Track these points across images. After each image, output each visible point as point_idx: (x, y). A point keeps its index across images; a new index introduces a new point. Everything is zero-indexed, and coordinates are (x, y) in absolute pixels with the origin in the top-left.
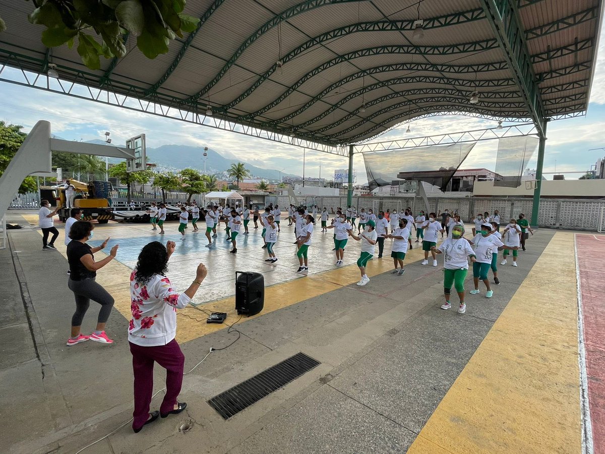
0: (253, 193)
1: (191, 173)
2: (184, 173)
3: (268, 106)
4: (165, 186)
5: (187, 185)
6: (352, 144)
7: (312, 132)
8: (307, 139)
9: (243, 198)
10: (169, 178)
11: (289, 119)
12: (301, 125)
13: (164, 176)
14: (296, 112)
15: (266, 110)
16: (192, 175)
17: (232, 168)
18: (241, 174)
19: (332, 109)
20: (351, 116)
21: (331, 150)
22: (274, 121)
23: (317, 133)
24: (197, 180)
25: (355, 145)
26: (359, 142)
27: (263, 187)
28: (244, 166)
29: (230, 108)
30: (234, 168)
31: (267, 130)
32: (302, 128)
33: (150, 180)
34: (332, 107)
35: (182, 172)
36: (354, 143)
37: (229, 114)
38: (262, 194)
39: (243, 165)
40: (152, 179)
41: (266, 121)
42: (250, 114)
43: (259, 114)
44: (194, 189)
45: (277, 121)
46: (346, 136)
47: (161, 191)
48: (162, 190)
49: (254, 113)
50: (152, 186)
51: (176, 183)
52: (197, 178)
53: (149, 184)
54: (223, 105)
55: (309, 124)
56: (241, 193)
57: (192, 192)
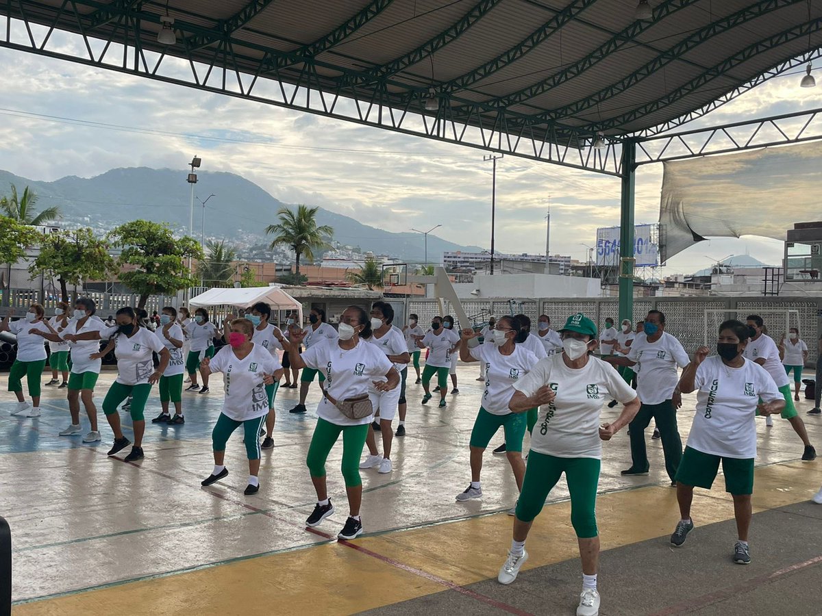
0: (335, 292)
1: (149, 232)
2: (128, 233)
3: (354, 18)
4: (66, 269)
5: (137, 268)
6: (631, 135)
7: (498, 99)
8: (482, 123)
9: (300, 306)
10: (80, 248)
11: (421, 58)
12: (462, 77)
13: (68, 240)
14: (441, 36)
15: (348, 31)
16: (151, 237)
17: (281, 223)
18: (305, 238)
19: (554, 24)
20: (619, 43)
21: (562, 154)
22: (377, 67)
23: (511, 103)
24: (165, 252)
25: (640, 140)
26: (654, 129)
27: (371, 276)
28: (314, 218)
29: (237, 27)
30: (287, 223)
31: (357, 96)
32: (465, 86)
33: (29, 253)
34: (556, 18)
35: (123, 229)
36: (637, 134)
37: (236, 48)
38: (362, 296)
39: (312, 212)
40: (36, 250)
41: (353, 68)
42: (305, 47)
43: (328, 45)
44: (154, 278)
45: (386, 65)
46: (607, 109)
47: (58, 285)
48: (62, 281)
49: (313, 44)
50: (32, 269)
51: (102, 262)
52: (166, 247)
53: (22, 264)
54: (218, 21)
55: (487, 74)
56: (298, 293)
57: (146, 289)
